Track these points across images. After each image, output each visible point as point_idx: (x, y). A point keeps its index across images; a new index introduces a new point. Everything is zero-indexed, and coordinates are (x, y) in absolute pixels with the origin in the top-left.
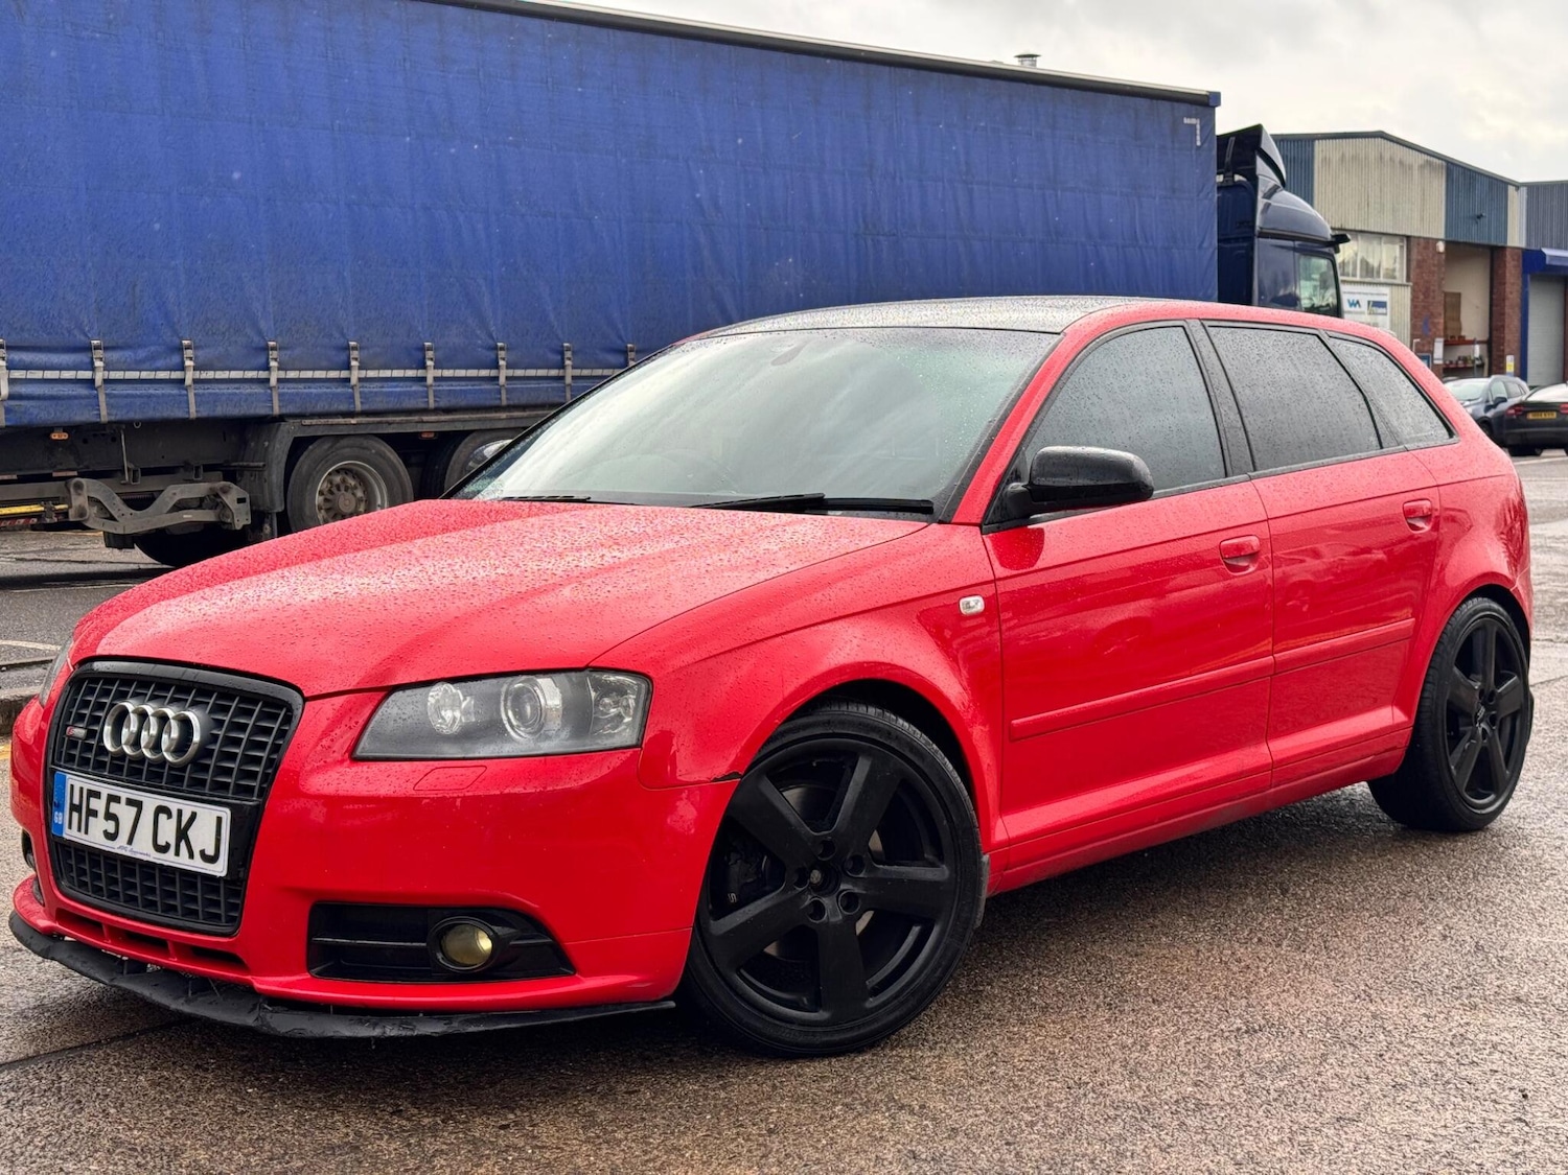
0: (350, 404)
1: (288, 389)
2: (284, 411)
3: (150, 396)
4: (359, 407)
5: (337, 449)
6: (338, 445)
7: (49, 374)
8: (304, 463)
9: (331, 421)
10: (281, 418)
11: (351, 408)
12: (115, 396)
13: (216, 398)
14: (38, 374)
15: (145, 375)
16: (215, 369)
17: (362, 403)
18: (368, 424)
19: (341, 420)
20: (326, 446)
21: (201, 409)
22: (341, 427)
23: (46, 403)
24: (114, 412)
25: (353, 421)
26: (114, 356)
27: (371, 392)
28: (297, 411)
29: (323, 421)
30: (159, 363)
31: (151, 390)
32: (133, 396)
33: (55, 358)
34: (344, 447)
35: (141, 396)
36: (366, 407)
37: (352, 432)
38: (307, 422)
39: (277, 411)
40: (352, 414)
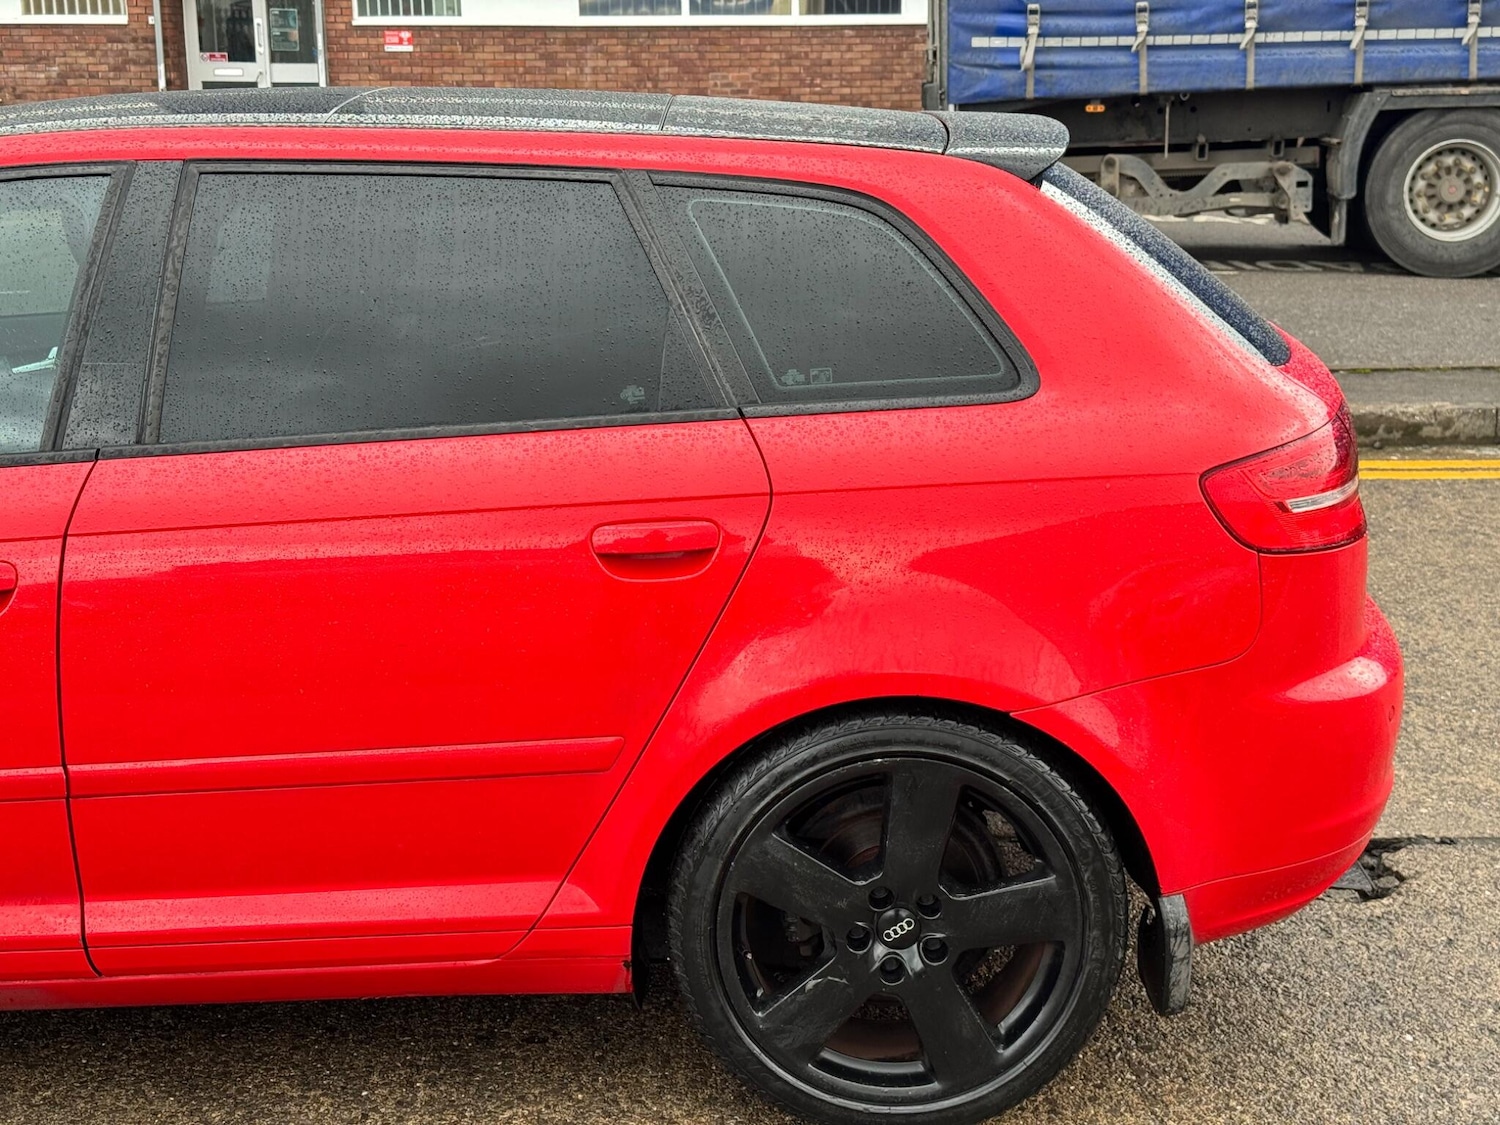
0: (1462, 70)
1: (1376, 52)
2: (1369, 79)
3: (1199, 64)
4: (1474, 73)
5: (1442, 125)
6: (1442, 120)
7: (1088, 41)
8: (1394, 142)
9: (1431, 90)
10: (1368, 87)
11: (1463, 75)
12: (1160, 65)
13: (1282, 66)
14: (1075, 42)
15: (1198, 39)
16: (1285, 30)
17: (1479, 69)
18: (1486, 95)
19: (1448, 90)
20: (1426, 122)
21: (1260, 78)
22: (1446, 99)
23: (1081, 72)
24: (1156, 82)
25: (1464, 91)
26: (1163, 19)
27: (1494, 55)
28: (1387, 79)
29: (1420, 91)
30: (1213, 27)
31: (1203, 56)
32: (1180, 64)
33: (1095, 23)
34: (1450, 123)
35: (1189, 64)
36: (1485, 74)
37: (1463, 105)
38: (1400, 92)
39: (1359, 79)
40: (1466, 83)
